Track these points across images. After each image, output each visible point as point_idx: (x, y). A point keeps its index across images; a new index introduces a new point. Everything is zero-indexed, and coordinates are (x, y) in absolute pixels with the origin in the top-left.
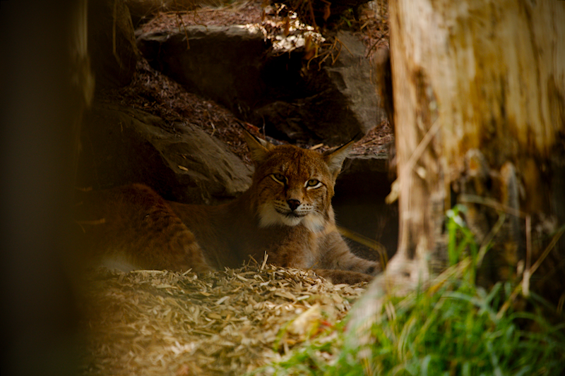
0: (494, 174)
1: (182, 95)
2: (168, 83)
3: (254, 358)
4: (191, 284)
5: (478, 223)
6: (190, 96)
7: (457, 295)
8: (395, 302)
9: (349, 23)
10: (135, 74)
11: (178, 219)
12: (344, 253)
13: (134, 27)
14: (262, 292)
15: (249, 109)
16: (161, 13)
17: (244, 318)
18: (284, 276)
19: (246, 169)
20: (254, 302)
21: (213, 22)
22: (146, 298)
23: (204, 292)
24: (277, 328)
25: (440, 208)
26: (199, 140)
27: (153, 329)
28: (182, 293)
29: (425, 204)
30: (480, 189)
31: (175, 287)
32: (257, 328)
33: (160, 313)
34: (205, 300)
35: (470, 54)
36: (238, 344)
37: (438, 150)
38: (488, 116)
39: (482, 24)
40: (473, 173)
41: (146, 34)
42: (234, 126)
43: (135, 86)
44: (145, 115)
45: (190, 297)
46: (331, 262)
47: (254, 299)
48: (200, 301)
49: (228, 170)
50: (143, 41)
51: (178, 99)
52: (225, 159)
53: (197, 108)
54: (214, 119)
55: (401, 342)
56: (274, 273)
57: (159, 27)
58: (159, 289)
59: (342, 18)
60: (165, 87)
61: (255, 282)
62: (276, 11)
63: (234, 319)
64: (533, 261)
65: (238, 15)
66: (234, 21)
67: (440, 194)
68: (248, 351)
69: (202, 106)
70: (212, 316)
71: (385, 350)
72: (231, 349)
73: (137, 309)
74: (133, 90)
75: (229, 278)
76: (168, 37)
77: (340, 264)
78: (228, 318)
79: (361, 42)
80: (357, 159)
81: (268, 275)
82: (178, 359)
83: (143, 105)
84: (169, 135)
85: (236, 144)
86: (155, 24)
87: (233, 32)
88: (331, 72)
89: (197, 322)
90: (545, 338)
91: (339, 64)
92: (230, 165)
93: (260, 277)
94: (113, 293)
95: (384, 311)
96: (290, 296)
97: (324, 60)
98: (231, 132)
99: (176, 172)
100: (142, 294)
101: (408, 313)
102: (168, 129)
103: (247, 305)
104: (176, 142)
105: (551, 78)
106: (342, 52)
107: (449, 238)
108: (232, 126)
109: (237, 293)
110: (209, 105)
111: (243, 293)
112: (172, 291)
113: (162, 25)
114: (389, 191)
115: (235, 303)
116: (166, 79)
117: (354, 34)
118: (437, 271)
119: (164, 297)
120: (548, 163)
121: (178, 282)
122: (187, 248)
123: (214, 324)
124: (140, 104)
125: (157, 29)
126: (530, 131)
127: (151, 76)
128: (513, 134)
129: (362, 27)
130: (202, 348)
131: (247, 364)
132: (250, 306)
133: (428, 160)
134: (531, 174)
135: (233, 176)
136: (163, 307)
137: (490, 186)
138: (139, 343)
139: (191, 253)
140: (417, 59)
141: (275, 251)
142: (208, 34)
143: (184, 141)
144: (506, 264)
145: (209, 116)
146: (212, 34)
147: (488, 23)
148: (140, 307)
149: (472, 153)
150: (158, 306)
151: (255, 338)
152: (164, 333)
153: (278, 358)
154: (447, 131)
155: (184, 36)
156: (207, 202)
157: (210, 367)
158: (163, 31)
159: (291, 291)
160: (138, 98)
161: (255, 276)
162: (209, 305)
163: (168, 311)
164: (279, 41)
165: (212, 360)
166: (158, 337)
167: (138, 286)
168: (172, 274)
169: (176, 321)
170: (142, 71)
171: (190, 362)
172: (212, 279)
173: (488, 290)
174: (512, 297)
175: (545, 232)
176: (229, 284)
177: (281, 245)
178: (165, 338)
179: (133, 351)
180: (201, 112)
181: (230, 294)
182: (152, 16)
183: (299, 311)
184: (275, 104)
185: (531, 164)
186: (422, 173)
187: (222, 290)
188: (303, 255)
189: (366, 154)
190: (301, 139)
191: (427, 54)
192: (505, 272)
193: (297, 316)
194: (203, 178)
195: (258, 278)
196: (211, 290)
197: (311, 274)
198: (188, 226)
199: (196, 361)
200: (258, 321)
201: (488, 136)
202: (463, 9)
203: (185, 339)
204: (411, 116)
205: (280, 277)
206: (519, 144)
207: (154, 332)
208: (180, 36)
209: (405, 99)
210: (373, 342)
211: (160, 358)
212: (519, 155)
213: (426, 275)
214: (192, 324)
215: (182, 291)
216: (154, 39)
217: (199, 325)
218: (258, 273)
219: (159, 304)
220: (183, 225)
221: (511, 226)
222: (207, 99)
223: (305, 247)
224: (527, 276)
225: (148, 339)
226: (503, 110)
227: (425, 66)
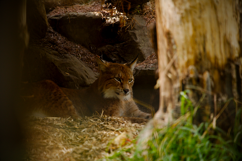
0: (200, 76)
1: (67, 42)
2: (61, 37)
3: (98, 155)
4: (70, 123)
5: (194, 97)
6: (70, 43)
7: (184, 128)
8: (158, 131)
9: (139, 12)
10: (47, 33)
11: (65, 95)
12: (136, 110)
13: (46, 13)
14: (101, 127)
15: (95, 48)
16: (58, 7)
17: (93, 138)
18: (111, 120)
19: (94, 74)
20: (97, 131)
21: (80, 11)
22: (51, 129)
23: (76, 127)
24: (107, 142)
25: (177, 91)
26: (74, 61)
27: (54, 142)
28: (66, 127)
29: (171, 89)
30: (194, 82)
31: (64, 125)
32: (99, 142)
33: (57, 136)
34: (77, 130)
35: (190, 25)
36: (91, 149)
37: (176, 66)
38: (198, 52)
39: (195, 12)
40: (192, 76)
41: (51, 16)
42: (89, 55)
43: (47, 39)
44: (51, 51)
45: (70, 129)
46: (131, 113)
47: (97, 129)
48: (74, 131)
49: (87, 74)
50: (50, 19)
51: (65, 44)
52: (85, 70)
53: (73, 48)
54: (81, 52)
55: (161, 148)
56: (106, 118)
57: (57, 13)
58: (57, 125)
59: (135, 9)
60: (59, 39)
61: (98, 122)
62: (107, 6)
63: (89, 138)
64: (217, 113)
65: (91, 8)
66: (89, 11)
67: (177, 85)
68: (95, 152)
69: (76, 47)
70: (80, 137)
71: (154, 152)
72: (87, 151)
73: (47, 134)
74: (46, 40)
75: (87, 121)
76: (61, 17)
77: (134, 115)
78: (86, 138)
79: (144, 20)
80: (142, 70)
81: (104, 120)
82: (65, 155)
83: (50, 47)
84: (61, 59)
85: (90, 63)
86: (55, 12)
87: (89, 15)
88: (131, 32)
89: (73, 139)
90: (222, 147)
91: (134, 29)
92: (87, 72)
93: (100, 120)
94: (37, 127)
95: (153, 135)
96: (113, 128)
97: (128, 27)
98: (88, 58)
99: (64, 75)
100: (49, 127)
101: (164, 136)
102: (61, 57)
103: (95, 132)
104: (64, 62)
105: (225, 35)
106: (136, 24)
107: (182, 104)
108: (88, 56)
109: (90, 127)
110: (79, 47)
111: (93, 127)
112: (62, 126)
113: (58, 12)
114: (155, 83)
115: (89, 131)
116: (60, 35)
117: (141, 16)
118: (176, 117)
119: (59, 129)
120: (224, 71)
121: (65, 122)
122: (69, 108)
123: (80, 140)
124: (49, 46)
125: (56, 14)
126: (216, 58)
127: (53, 34)
128: (209, 59)
129: (144, 13)
130: (76, 151)
131: (94, 157)
132: (96, 133)
133: (172, 70)
134: (216, 76)
135: (89, 77)
136: (59, 133)
137: (199, 81)
138: (48, 148)
139: (71, 110)
140: (168, 27)
141: (107, 109)
142: (78, 16)
143: (68, 62)
144: (205, 115)
145: (79, 51)
146: (80, 16)
147: (198, 11)
148: (49, 133)
149: (191, 67)
150: (57, 133)
151: (98, 146)
152: (59, 144)
153: (108, 155)
154: (180, 58)
155: (68, 17)
156: (78, 88)
157: (79, 159)
158: (59, 15)
159: (114, 126)
160: (48, 43)
161: (98, 120)
162: (78, 132)
163: (61, 135)
164: (109, 19)
165: (79, 156)
166: (56, 146)
167: (48, 124)
168: (62, 119)
169: (64, 139)
170: (50, 32)
171: (70, 157)
172: (80, 121)
173: (198, 126)
174: (208, 129)
175: (222, 101)
176: (87, 123)
177: (109, 106)
178: (59, 146)
179: (46, 152)
180: (75, 50)
181: (87, 127)
182: (54, 8)
183: (117, 135)
184: (107, 46)
185: (216, 72)
186: (170, 76)
187: (84, 126)
188: (119, 111)
189: (146, 68)
190: (118, 61)
191: (172, 25)
192: (205, 118)
193: (116, 137)
194: (76, 78)
195: (99, 121)
196: (79, 126)
197: (122, 119)
198: (69, 98)
199: (73, 156)
200: (99, 139)
201: (198, 60)
202: (187, 5)
203: (68, 147)
204: (165, 51)
205: (109, 120)
206: (211, 64)
207: (55, 144)
208: (66, 17)
209: (162, 44)
210: (148, 148)
211: (57, 155)
212: (211, 68)
213: (171, 119)
214: (71, 140)
215: (67, 126)
216: (55, 18)
217: (74, 141)
218: (99, 119)
219: (56, 132)
220: (67, 98)
221: (208, 99)
222: (77, 44)
223: (120, 107)
224: (215, 120)
225: (52, 147)
226: (204, 49)
227: (171, 30)
